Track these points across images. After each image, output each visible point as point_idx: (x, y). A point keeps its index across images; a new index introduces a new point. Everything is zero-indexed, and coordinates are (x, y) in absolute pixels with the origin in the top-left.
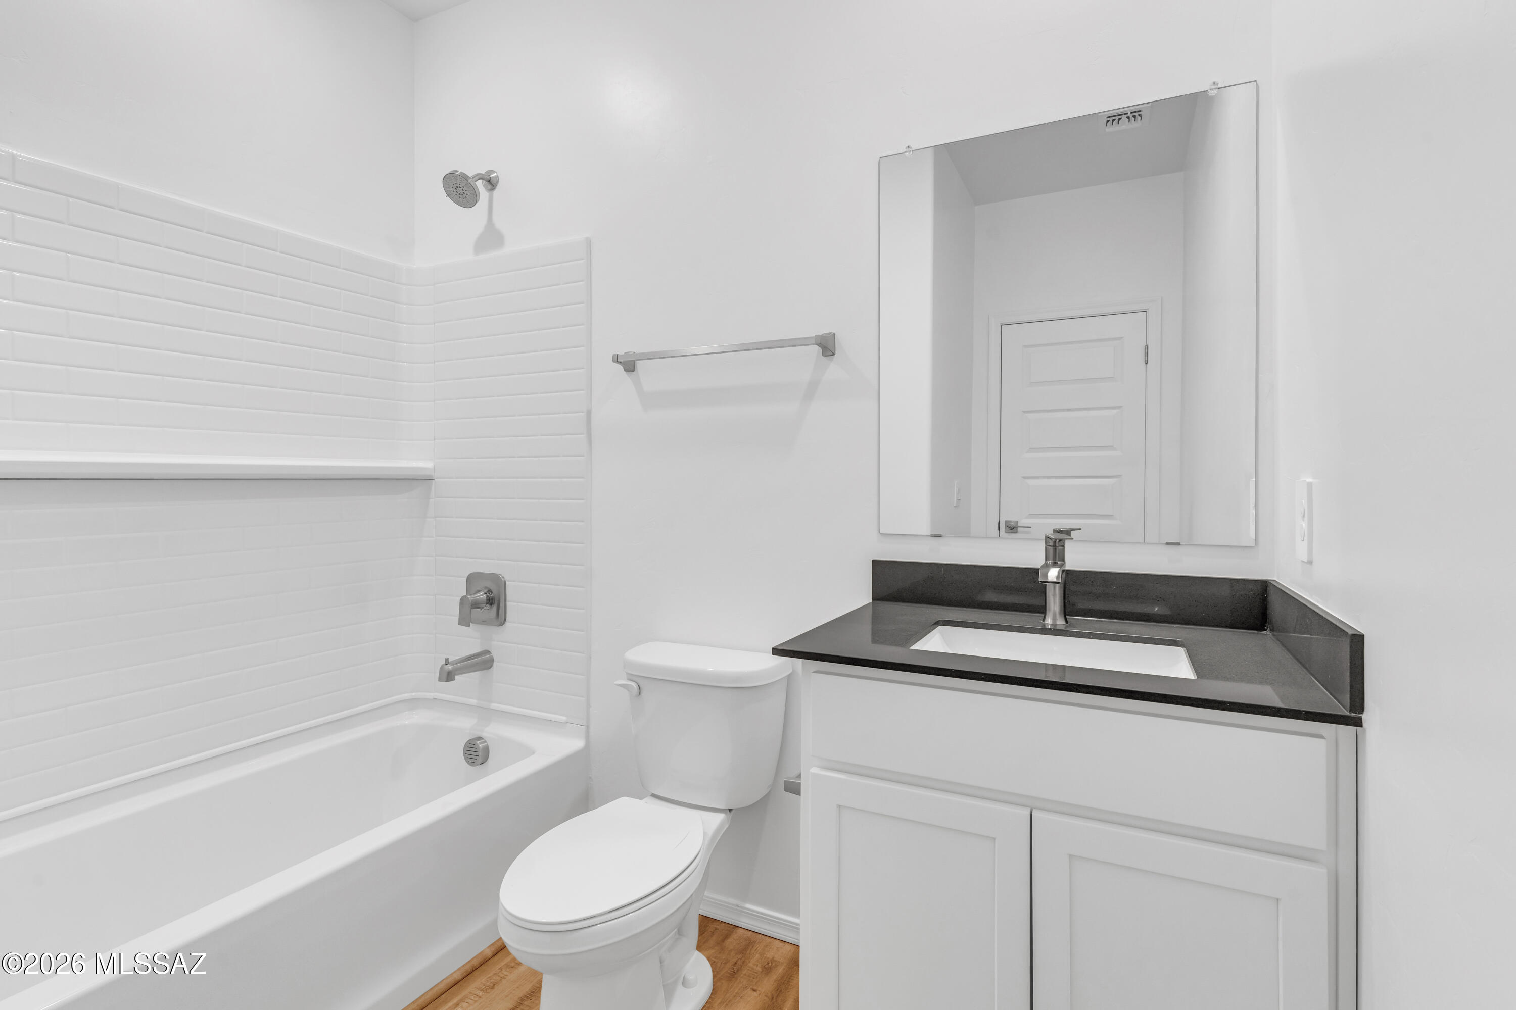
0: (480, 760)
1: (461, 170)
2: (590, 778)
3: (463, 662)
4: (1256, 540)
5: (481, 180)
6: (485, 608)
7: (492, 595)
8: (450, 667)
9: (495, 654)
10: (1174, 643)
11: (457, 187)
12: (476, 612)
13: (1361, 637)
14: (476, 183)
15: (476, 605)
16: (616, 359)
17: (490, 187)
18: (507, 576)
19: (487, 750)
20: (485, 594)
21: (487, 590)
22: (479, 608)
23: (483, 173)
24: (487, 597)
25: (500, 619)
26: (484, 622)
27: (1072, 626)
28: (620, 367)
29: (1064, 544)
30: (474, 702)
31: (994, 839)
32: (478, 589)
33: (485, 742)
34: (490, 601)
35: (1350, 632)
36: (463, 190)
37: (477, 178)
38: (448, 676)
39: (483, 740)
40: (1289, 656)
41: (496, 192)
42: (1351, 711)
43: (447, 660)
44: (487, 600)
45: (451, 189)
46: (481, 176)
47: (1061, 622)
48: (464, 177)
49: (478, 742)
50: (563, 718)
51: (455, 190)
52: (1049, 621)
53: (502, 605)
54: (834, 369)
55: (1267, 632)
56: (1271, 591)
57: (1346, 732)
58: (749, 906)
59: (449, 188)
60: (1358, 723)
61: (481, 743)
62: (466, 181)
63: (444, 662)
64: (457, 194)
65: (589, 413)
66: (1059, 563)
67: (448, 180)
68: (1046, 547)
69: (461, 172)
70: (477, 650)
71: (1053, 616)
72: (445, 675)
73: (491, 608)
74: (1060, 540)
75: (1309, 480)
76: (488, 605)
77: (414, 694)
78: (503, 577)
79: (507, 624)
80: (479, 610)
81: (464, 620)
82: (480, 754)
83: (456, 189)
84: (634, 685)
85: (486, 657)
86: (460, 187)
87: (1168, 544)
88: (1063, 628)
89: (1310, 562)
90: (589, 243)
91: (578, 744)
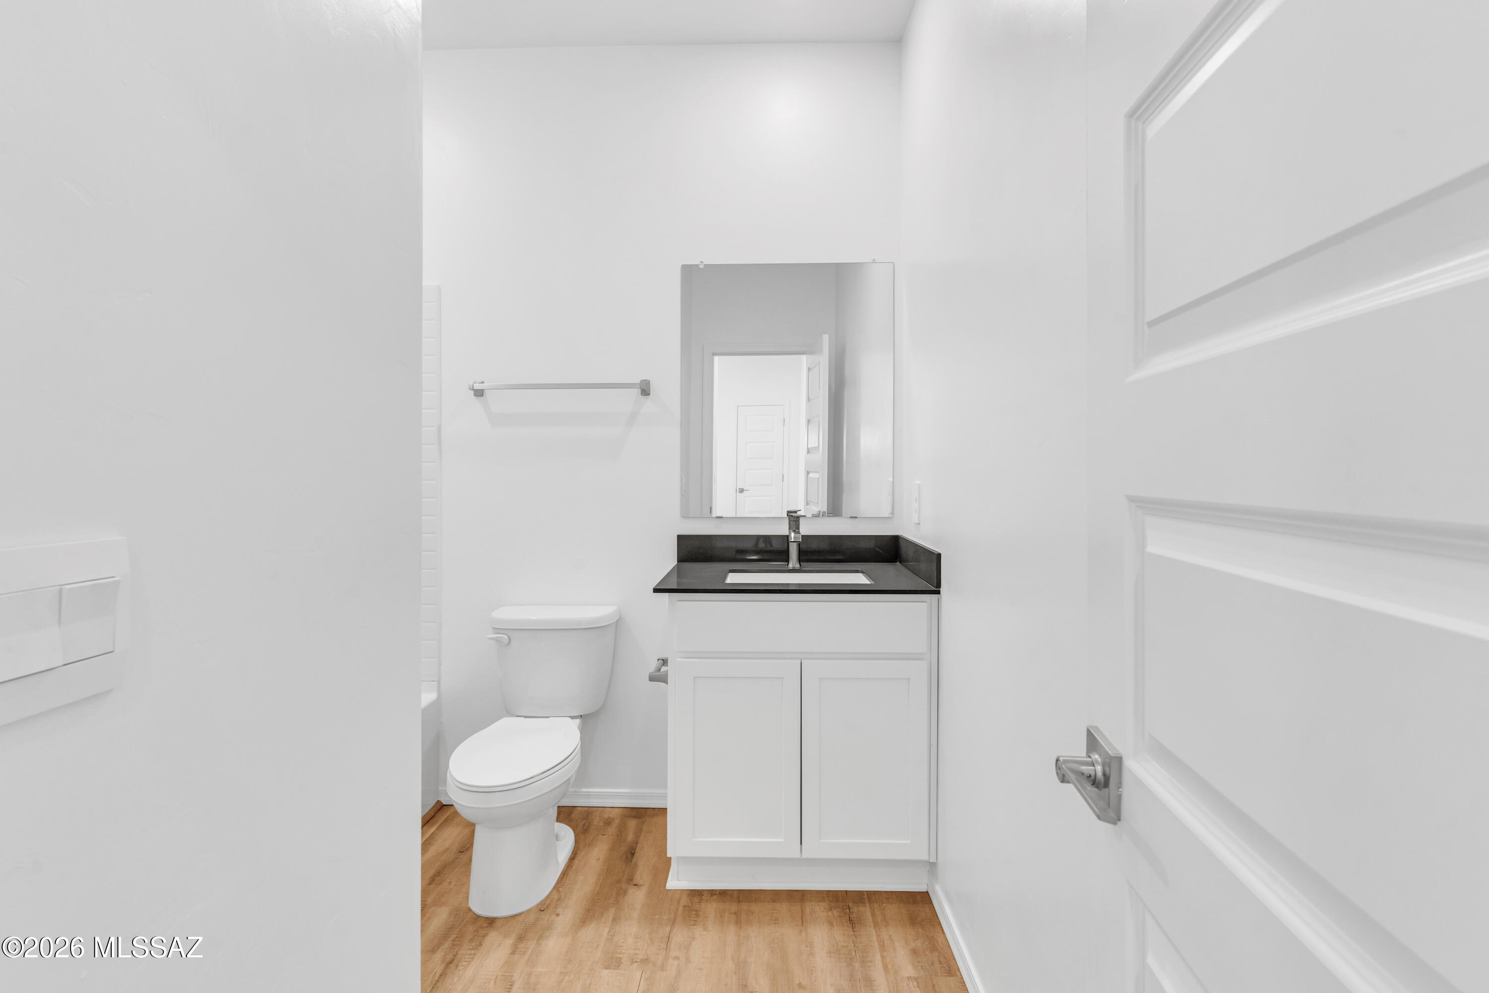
2: (441, 723)
4: (892, 513)
10: (857, 572)
13: (940, 554)
16: (472, 387)
27: (803, 567)
28: (471, 393)
29: (799, 519)
31: (783, 678)
35: (936, 553)
40: (910, 572)
42: (936, 588)
47: (797, 566)
52: (791, 566)
54: (648, 404)
55: (898, 563)
56: (901, 540)
57: (934, 597)
58: (584, 790)
60: (938, 592)
65: (439, 428)
66: (797, 530)
68: (789, 522)
71: (793, 563)
74: (797, 517)
75: (919, 483)
84: (506, 637)
87: (851, 517)
88: (799, 568)
89: (919, 524)
90: (439, 290)
91: (433, 697)
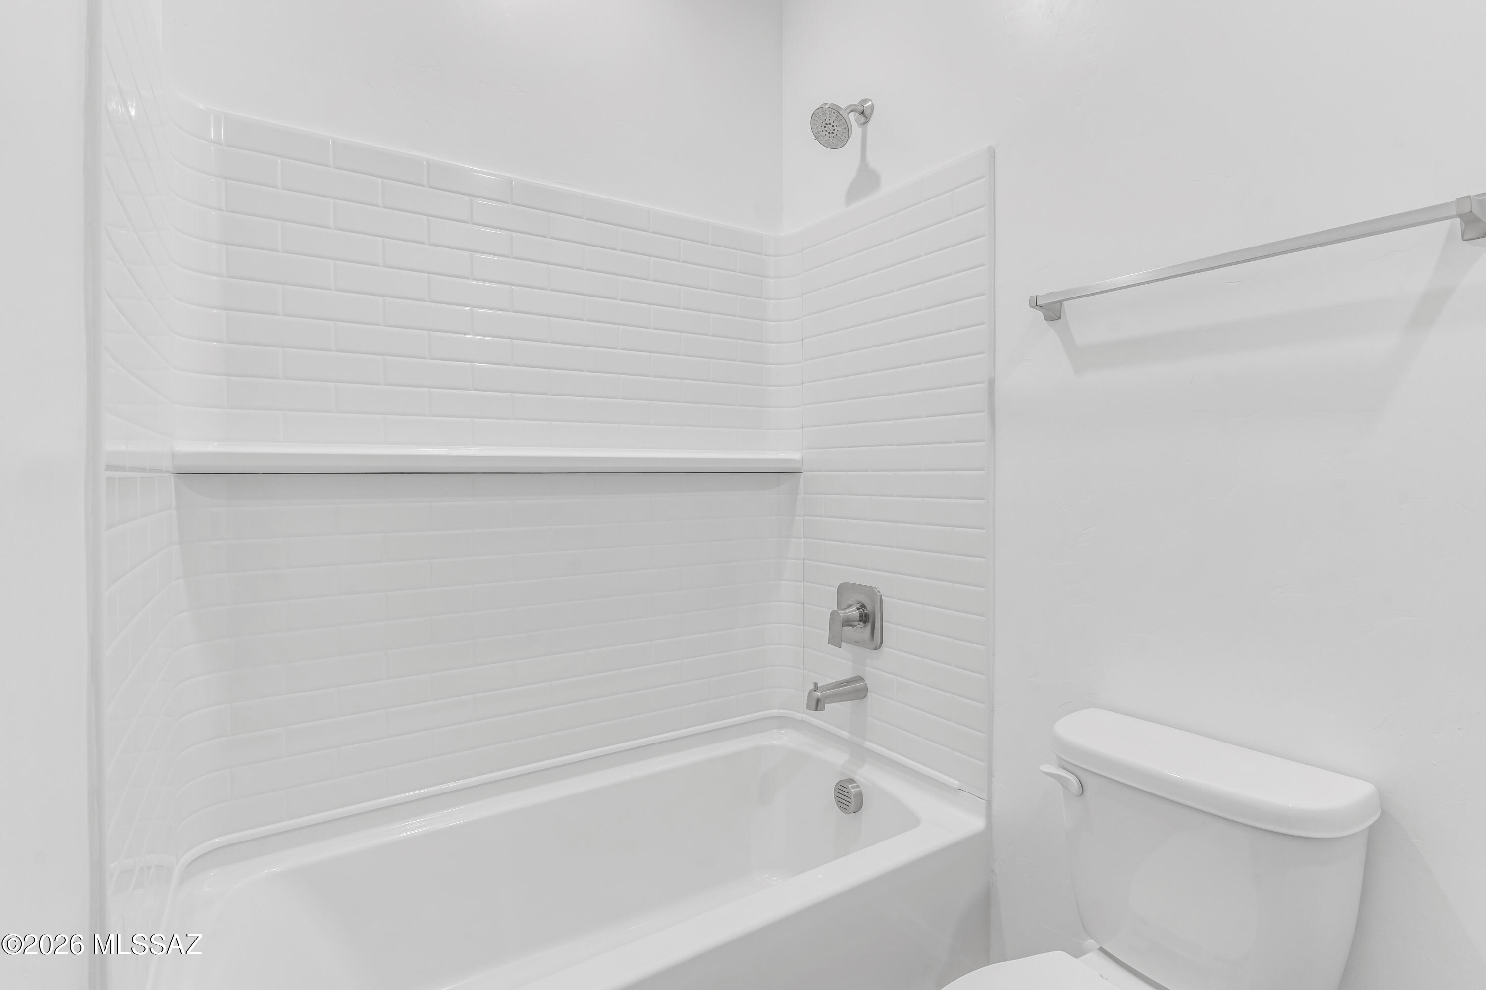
0: (852, 807)
1: (831, 101)
2: (992, 870)
3: (833, 688)
5: (853, 113)
6: (858, 626)
7: (866, 611)
8: (818, 694)
9: (868, 681)
11: (827, 124)
12: (847, 629)
14: (849, 115)
15: (847, 622)
16: (1036, 304)
17: (863, 120)
18: (883, 589)
19: (860, 796)
20: (858, 609)
21: (860, 605)
22: (850, 625)
23: (857, 104)
24: (860, 613)
25: (876, 641)
26: (857, 643)
28: (1040, 314)
30: (845, 734)
32: (850, 602)
33: (858, 786)
34: (865, 618)
36: (833, 126)
37: (848, 110)
38: (817, 705)
39: (856, 784)
41: (870, 125)
43: (816, 684)
44: (860, 617)
45: (820, 129)
46: (853, 108)
48: (835, 109)
49: (850, 786)
50: (955, 783)
51: (824, 129)
53: (877, 624)
59: (817, 128)
61: (853, 787)
62: (836, 113)
63: (812, 687)
64: (827, 133)
65: (991, 383)
67: (816, 119)
69: (831, 104)
70: (848, 675)
72: (814, 703)
73: (865, 626)
76: (861, 623)
77: (782, 711)
78: (879, 592)
79: (884, 648)
80: (851, 627)
81: (835, 640)
82: (853, 801)
83: (825, 127)
84: (1073, 779)
85: (859, 684)
86: (830, 124)
90: (992, 154)
91: (977, 824)
